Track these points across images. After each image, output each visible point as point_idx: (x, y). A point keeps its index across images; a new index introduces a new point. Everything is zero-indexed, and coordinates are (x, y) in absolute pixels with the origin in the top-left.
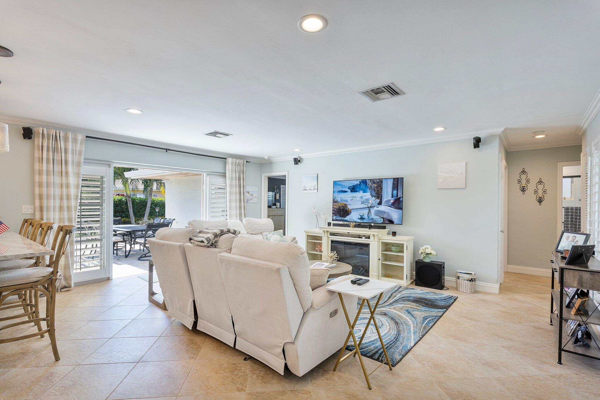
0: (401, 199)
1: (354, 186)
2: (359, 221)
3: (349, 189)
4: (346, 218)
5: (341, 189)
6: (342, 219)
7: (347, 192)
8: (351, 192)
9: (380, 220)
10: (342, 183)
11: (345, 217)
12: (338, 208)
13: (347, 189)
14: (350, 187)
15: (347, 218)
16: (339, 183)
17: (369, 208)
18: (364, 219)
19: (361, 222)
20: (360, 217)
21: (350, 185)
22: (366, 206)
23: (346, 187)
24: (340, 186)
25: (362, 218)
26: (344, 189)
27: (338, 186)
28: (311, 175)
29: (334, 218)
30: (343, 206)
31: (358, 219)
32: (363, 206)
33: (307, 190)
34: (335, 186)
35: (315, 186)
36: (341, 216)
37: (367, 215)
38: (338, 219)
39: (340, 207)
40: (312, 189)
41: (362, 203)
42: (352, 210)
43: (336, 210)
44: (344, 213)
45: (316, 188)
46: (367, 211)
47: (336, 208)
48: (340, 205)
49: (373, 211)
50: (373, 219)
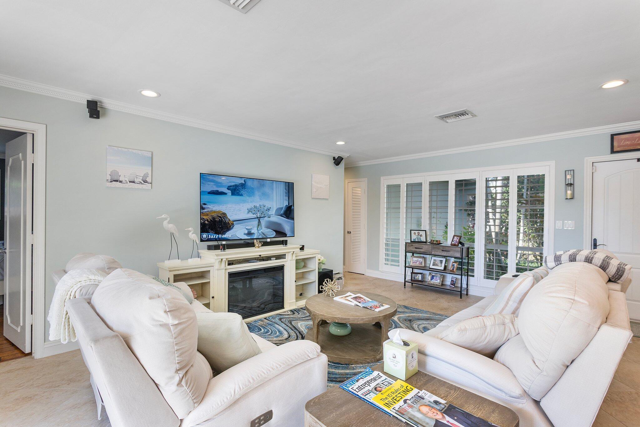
0: (293, 207)
1: (236, 185)
2: (246, 237)
3: (228, 189)
4: (225, 236)
5: (215, 189)
6: (218, 237)
7: (226, 194)
8: (233, 194)
9: (272, 233)
10: (216, 179)
11: (224, 233)
12: (210, 220)
13: (225, 190)
14: (231, 186)
15: (228, 235)
16: (211, 178)
17: (259, 219)
18: (253, 233)
19: (250, 238)
20: (246, 232)
21: (230, 183)
22: (255, 216)
23: (223, 187)
24: (212, 183)
25: (249, 234)
26: (221, 190)
27: (209, 183)
28: (134, 151)
29: (205, 236)
30: (220, 217)
31: (245, 234)
32: (251, 215)
33: (121, 182)
34: (204, 182)
35: (146, 175)
36: (217, 233)
37: (256, 229)
38: (212, 237)
39: (214, 218)
40: (136, 180)
41: (249, 211)
42: (234, 223)
43: (207, 222)
44: (222, 228)
45: (149, 180)
46: (256, 222)
47: (207, 220)
48: (215, 215)
49: (263, 222)
50: (263, 234)
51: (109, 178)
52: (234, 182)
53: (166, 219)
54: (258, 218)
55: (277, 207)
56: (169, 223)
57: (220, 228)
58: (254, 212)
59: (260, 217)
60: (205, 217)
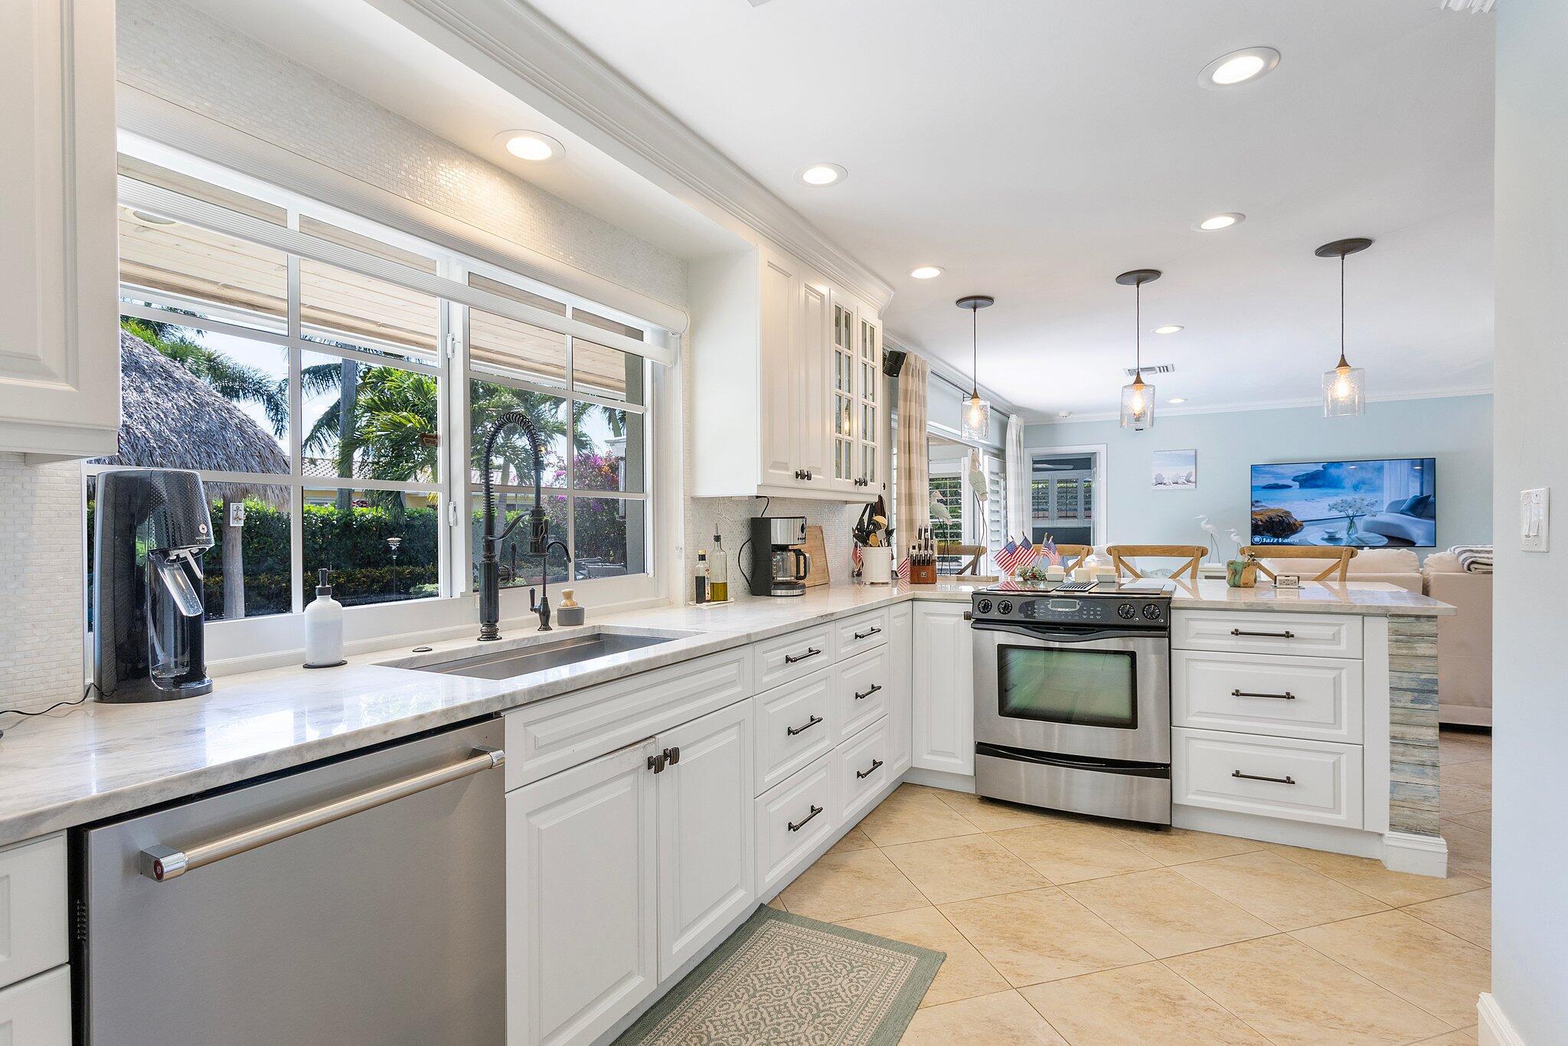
0: (1432, 498)
1: (1309, 474)
2: (1326, 544)
3: (1295, 480)
4: (1290, 540)
5: (1272, 481)
6: (1278, 541)
7: (1290, 487)
8: (1301, 486)
9: (1378, 538)
10: (1279, 470)
11: (1287, 537)
12: (1266, 521)
13: (1289, 482)
14: (1299, 477)
15: (1294, 539)
16: (1267, 469)
17: (1351, 518)
18: (1340, 539)
19: (1332, 545)
20: (1326, 536)
21: (1300, 473)
22: (1343, 514)
23: (1287, 478)
24: (1268, 476)
25: (1332, 539)
26: (1282, 482)
27: (1263, 476)
28: (1177, 452)
29: (1257, 539)
30: (1282, 517)
31: (1323, 539)
32: (1335, 513)
33: (1164, 484)
34: (1257, 475)
35: (1190, 475)
36: (1276, 536)
37: (1345, 532)
38: (1268, 541)
39: (1271, 518)
40: (1180, 481)
41: (1331, 508)
42: (1304, 523)
43: (1260, 523)
44: (1283, 530)
45: (1192, 479)
46: (1346, 523)
47: (1261, 521)
48: (1272, 514)
49: (1360, 523)
50: (1360, 540)
51: (1154, 481)
52: (1306, 471)
53: (1202, 519)
54: (1349, 517)
55: (1393, 500)
56: (1207, 523)
57: (1281, 530)
58: (1340, 509)
59: (1353, 517)
60: (1257, 517)
